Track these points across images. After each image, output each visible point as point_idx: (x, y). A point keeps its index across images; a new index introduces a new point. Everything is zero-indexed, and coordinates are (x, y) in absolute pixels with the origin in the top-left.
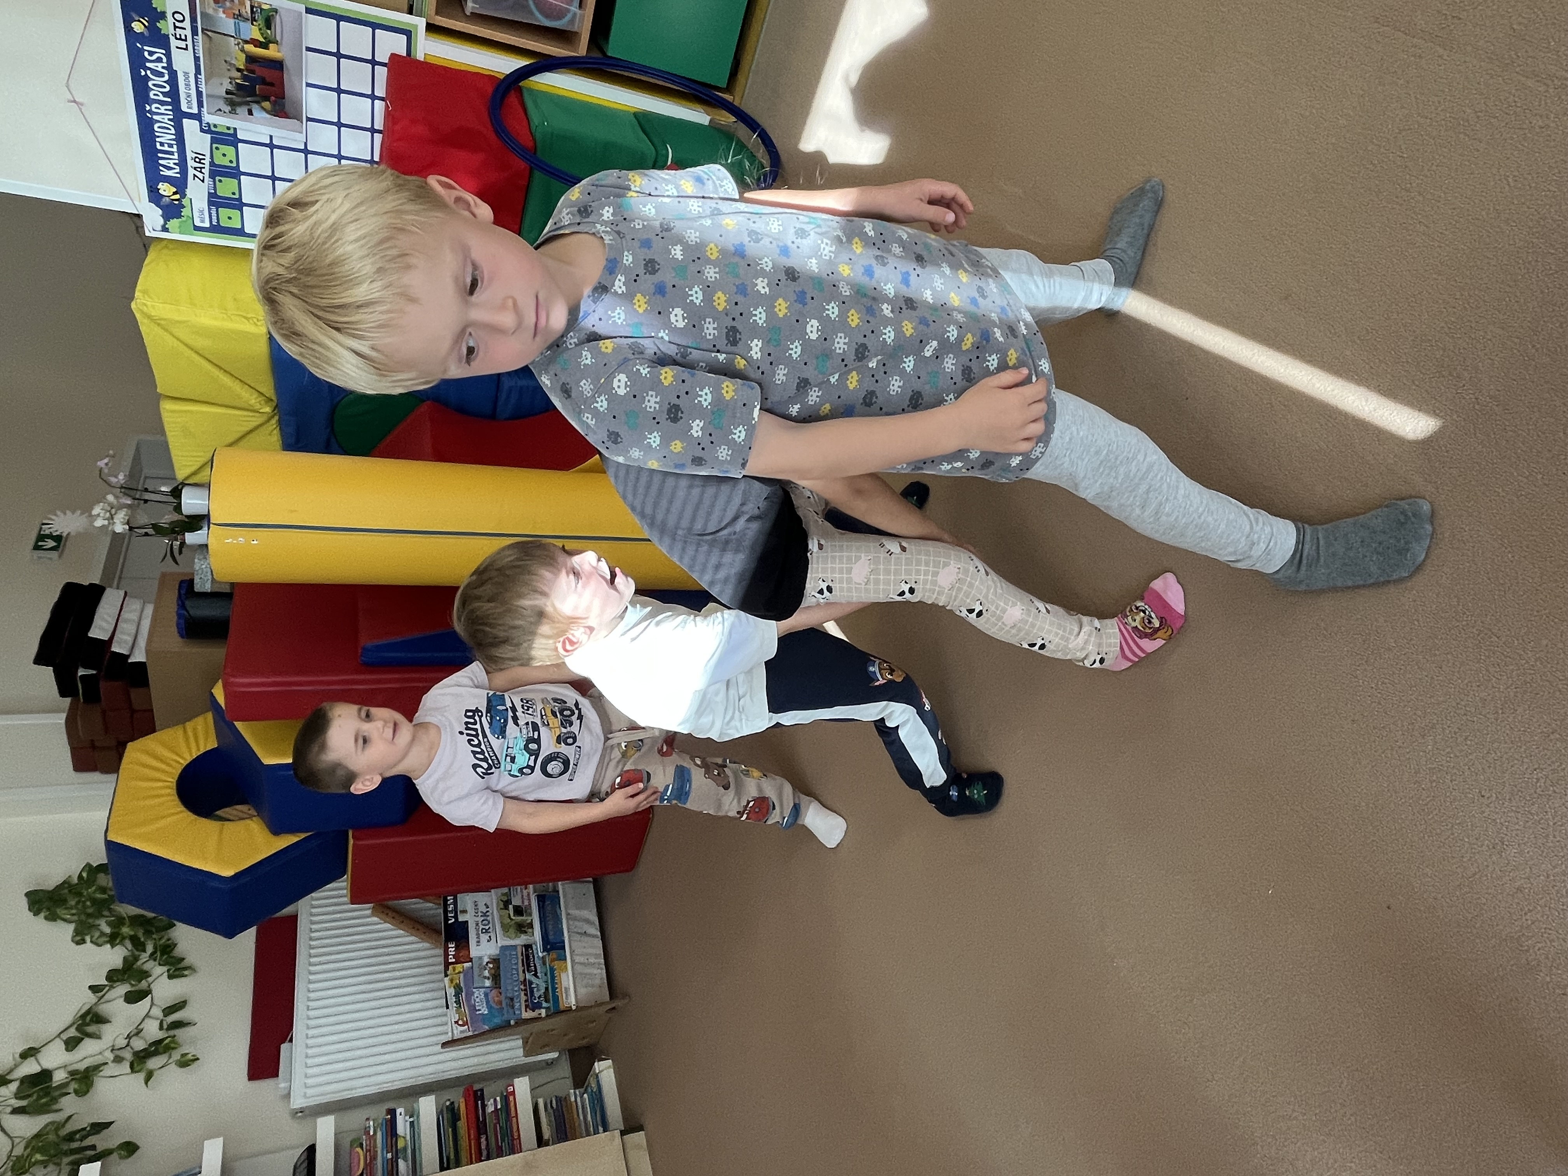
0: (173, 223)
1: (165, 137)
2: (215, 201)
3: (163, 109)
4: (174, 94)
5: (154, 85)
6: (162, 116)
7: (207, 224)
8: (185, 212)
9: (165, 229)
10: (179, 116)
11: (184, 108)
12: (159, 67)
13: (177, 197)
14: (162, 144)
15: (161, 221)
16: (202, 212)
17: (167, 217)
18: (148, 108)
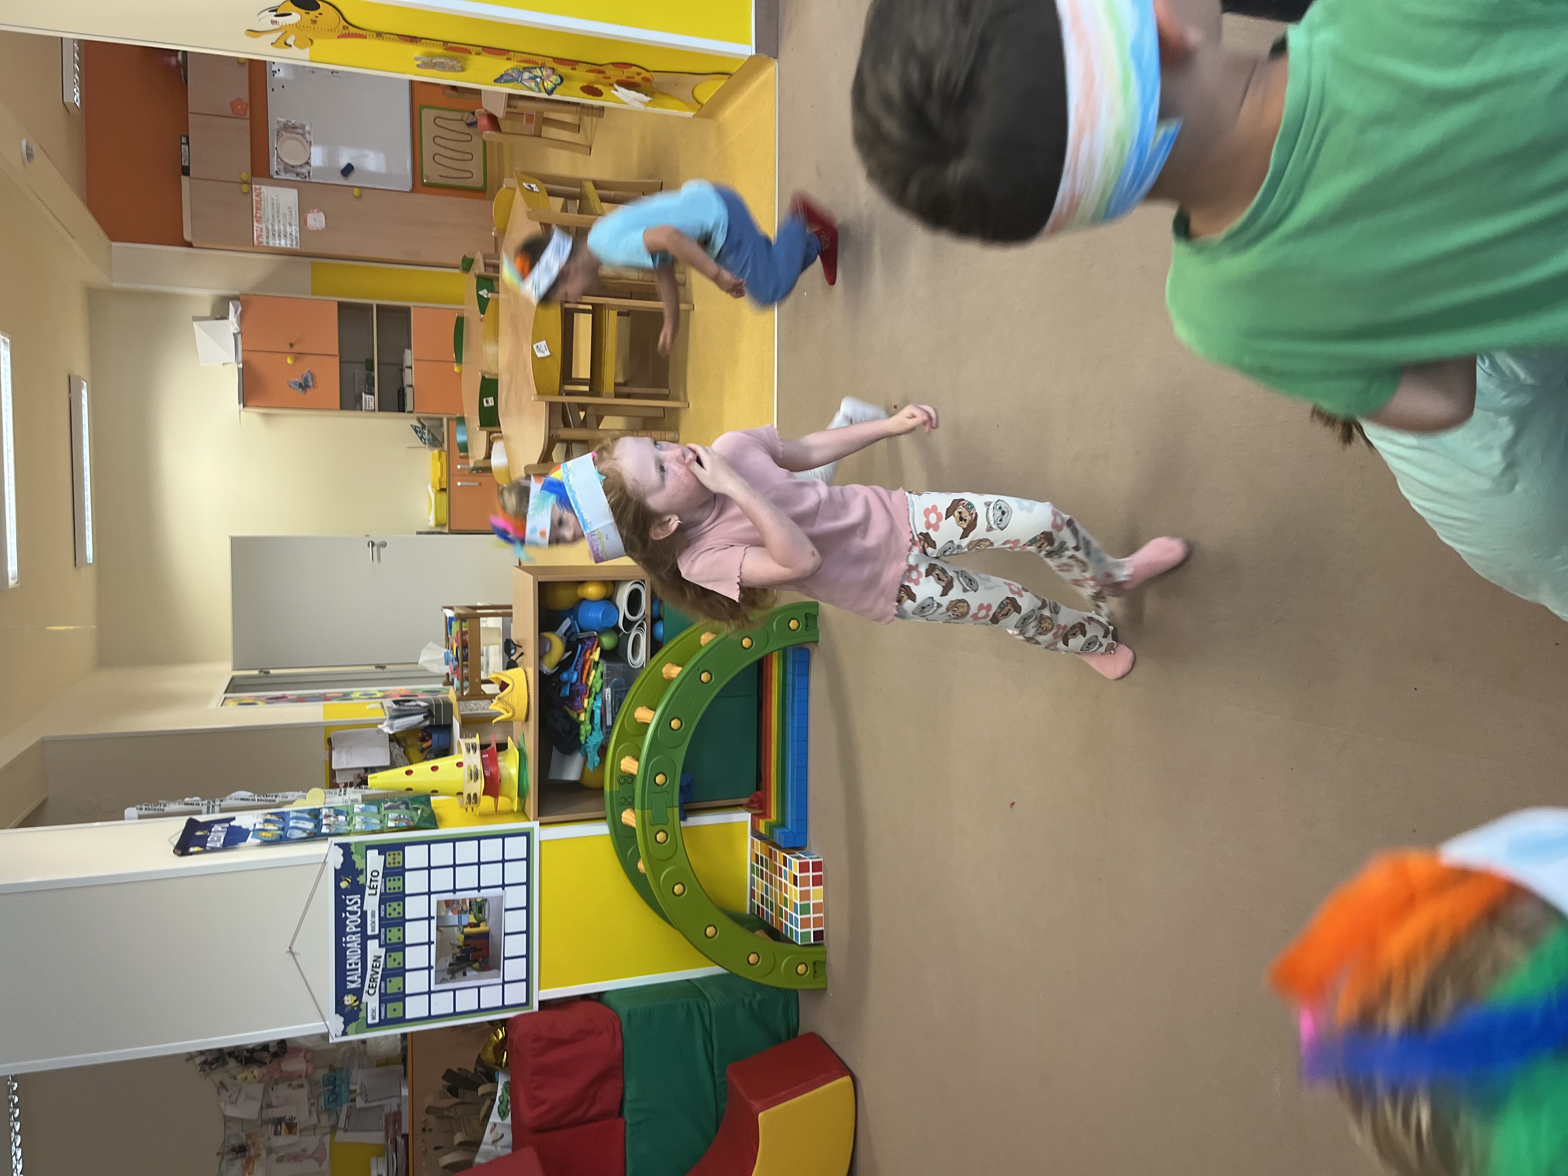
0: (352, 1026)
1: (353, 958)
2: (385, 999)
3: (354, 938)
4: (363, 925)
5: (351, 922)
6: (353, 942)
7: (377, 1020)
8: (362, 1014)
9: (344, 1033)
10: (365, 938)
11: (369, 932)
12: (355, 908)
13: (357, 1003)
14: (350, 965)
15: (342, 1027)
16: (374, 1011)
17: (346, 1023)
18: (344, 939)
